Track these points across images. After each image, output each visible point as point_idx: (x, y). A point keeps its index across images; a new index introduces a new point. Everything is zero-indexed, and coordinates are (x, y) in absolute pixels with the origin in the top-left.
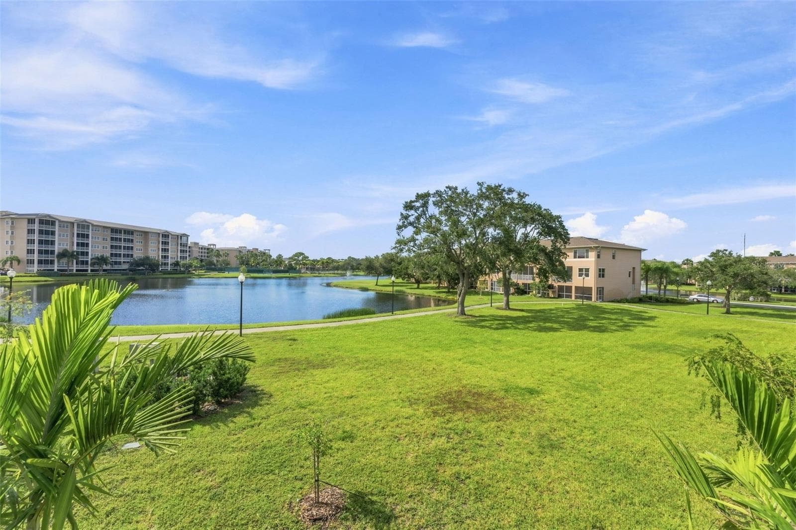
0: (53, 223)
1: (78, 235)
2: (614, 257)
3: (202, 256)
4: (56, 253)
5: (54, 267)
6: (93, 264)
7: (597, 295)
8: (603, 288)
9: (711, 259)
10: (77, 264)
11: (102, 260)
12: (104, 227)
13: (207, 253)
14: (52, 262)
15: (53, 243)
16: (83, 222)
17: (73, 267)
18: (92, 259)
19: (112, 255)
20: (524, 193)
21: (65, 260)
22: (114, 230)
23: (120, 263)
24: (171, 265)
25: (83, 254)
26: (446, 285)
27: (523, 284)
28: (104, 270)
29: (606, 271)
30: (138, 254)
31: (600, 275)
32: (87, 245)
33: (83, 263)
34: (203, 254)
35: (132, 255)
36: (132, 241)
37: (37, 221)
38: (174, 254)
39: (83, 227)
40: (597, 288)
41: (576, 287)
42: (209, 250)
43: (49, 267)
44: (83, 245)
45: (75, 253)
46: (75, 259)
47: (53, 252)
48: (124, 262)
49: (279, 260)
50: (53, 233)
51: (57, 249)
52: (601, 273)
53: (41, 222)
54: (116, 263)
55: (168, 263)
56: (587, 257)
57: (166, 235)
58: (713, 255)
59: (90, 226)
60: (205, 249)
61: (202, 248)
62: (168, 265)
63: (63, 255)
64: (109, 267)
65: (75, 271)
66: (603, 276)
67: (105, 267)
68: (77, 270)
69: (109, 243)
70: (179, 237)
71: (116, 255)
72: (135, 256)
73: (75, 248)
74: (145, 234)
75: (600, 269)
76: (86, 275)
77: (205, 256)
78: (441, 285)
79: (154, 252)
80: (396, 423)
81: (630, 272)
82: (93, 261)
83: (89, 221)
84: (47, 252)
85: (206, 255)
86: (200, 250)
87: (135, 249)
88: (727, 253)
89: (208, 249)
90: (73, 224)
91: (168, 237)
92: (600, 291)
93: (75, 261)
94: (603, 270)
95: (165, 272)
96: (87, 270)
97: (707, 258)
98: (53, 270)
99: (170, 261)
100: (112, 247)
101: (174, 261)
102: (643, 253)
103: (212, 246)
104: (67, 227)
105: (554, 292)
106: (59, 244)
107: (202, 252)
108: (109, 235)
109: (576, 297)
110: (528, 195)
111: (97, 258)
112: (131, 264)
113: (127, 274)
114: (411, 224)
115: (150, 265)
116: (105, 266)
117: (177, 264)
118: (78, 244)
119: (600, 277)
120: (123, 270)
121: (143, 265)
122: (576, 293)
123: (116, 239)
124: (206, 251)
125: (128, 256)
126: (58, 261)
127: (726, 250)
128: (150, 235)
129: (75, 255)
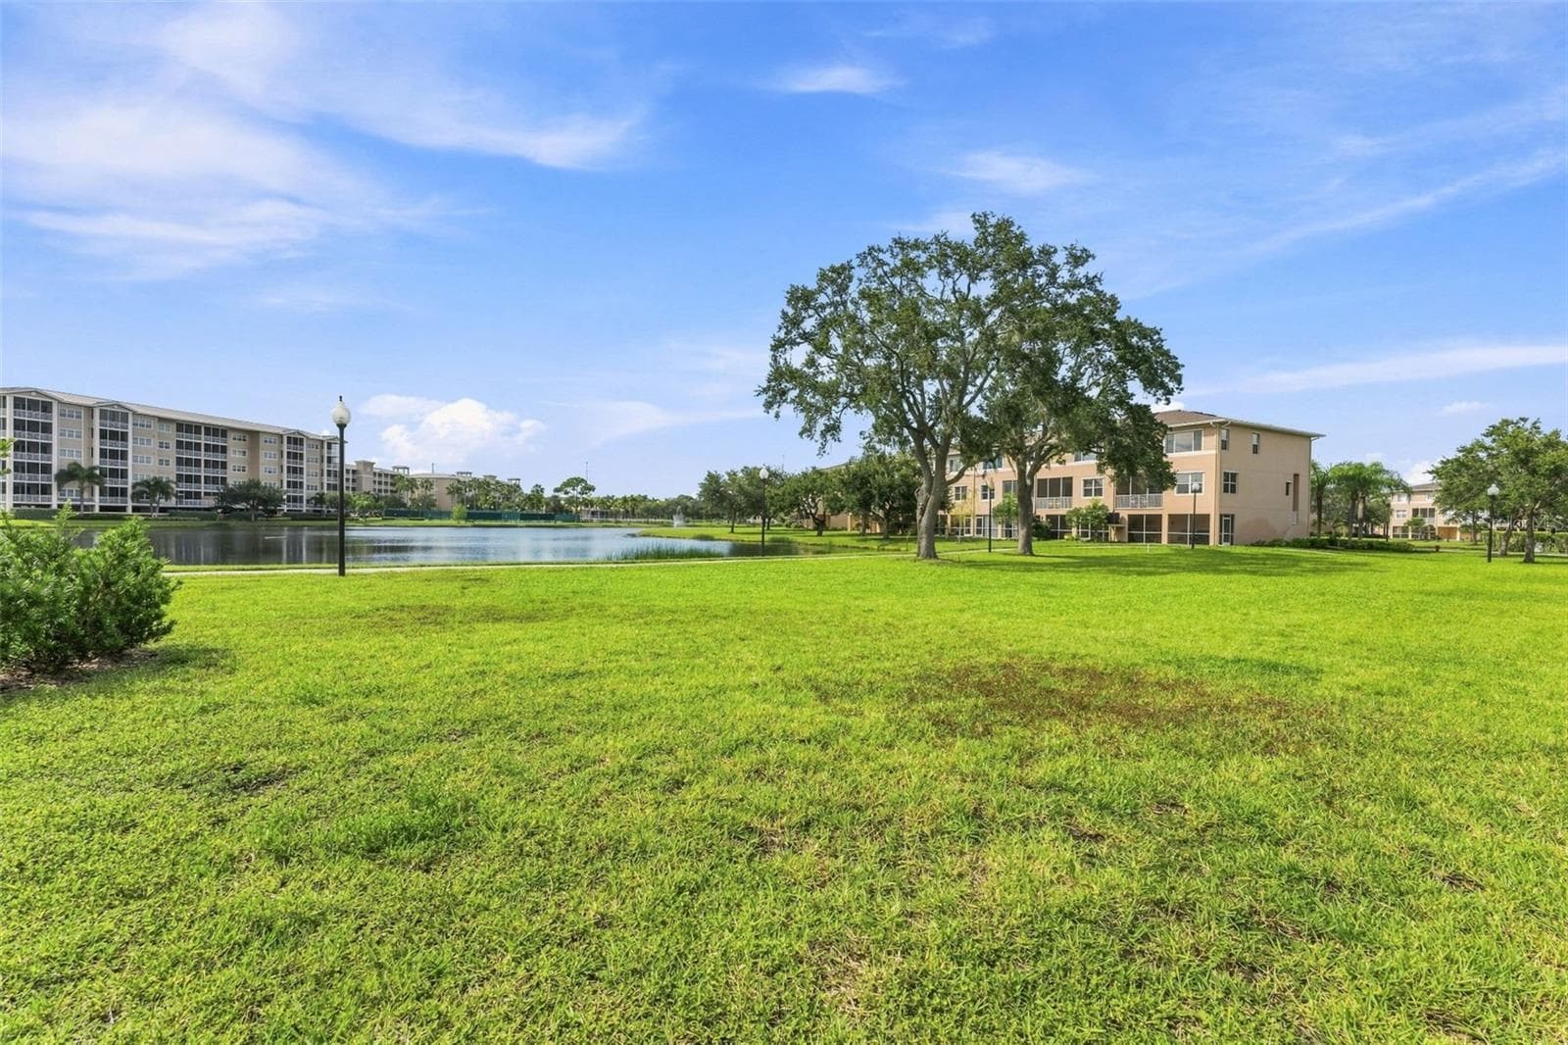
0: (46, 407)
1: (103, 435)
2: (1256, 449)
3: (380, 491)
4: (55, 471)
5: (50, 500)
6: (136, 496)
7: (1221, 531)
8: (1233, 516)
9: (1488, 441)
10: (101, 494)
11: (157, 487)
12: (161, 419)
13: (392, 485)
14: (46, 490)
15: (46, 448)
16: (112, 406)
17: (92, 500)
18: (134, 486)
19: (179, 477)
20: (1084, 250)
21: (73, 486)
22: (183, 427)
23: (197, 495)
24: (308, 501)
25: (114, 473)
26: (878, 531)
27: (1048, 516)
28: (163, 510)
29: (1239, 479)
30: (235, 478)
31: (1226, 486)
32: (124, 455)
33: (114, 492)
34: (383, 487)
35: (224, 480)
36: (224, 450)
37: (10, 401)
38: (313, 481)
39: (114, 416)
40: (1221, 516)
41: (1170, 516)
42: (395, 479)
43: (40, 499)
44: (114, 454)
45: (98, 472)
46: (98, 484)
47: (47, 469)
48: (206, 494)
49: (536, 498)
50: (47, 428)
51: (57, 462)
52: (1229, 483)
53: (19, 403)
54: (188, 495)
55: (301, 497)
56: (1198, 447)
57: (296, 440)
58: (1494, 431)
59: (130, 417)
60: (386, 475)
61: (380, 475)
62: (302, 502)
63: (69, 475)
64: (172, 502)
65: (97, 510)
66: (1233, 490)
67: (163, 503)
68: (102, 508)
69: (172, 453)
70: (325, 445)
71: (189, 479)
72: (230, 482)
73: (97, 461)
74: (252, 436)
75: (1226, 474)
76: (121, 518)
77: (386, 491)
78: (868, 531)
79: (271, 474)
80: (750, 758)
81: (1288, 484)
82: (138, 488)
83: (128, 406)
84: (33, 468)
85: (389, 488)
86: (377, 479)
87: (230, 467)
88: (1528, 425)
89: (393, 476)
90: (90, 409)
91: (302, 444)
92: (1227, 522)
93: (97, 489)
94: (1234, 476)
95: (295, 516)
96: (124, 509)
97: (1480, 438)
98: (49, 506)
99: (305, 494)
100: (179, 461)
101: (313, 493)
102: (1315, 443)
103: (401, 471)
104: (79, 417)
105: (1119, 530)
106: (62, 452)
107: (380, 483)
108: (171, 435)
109: (1171, 540)
110: (1094, 257)
111: (146, 483)
112: (222, 497)
113: (213, 518)
114: (806, 337)
115: (264, 501)
116: (162, 501)
117: (320, 499)
118: (103, 453)
119: (1226, 490)
120: (205, 509)
121: (246, 499)
122: (1170, 529)
123: (189, 446)
124: (389, 480)
125: (215, 480)
126: (59, 489)
127: (1524, 420)
128: (262, 438)
129: (97, 477)
